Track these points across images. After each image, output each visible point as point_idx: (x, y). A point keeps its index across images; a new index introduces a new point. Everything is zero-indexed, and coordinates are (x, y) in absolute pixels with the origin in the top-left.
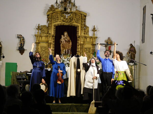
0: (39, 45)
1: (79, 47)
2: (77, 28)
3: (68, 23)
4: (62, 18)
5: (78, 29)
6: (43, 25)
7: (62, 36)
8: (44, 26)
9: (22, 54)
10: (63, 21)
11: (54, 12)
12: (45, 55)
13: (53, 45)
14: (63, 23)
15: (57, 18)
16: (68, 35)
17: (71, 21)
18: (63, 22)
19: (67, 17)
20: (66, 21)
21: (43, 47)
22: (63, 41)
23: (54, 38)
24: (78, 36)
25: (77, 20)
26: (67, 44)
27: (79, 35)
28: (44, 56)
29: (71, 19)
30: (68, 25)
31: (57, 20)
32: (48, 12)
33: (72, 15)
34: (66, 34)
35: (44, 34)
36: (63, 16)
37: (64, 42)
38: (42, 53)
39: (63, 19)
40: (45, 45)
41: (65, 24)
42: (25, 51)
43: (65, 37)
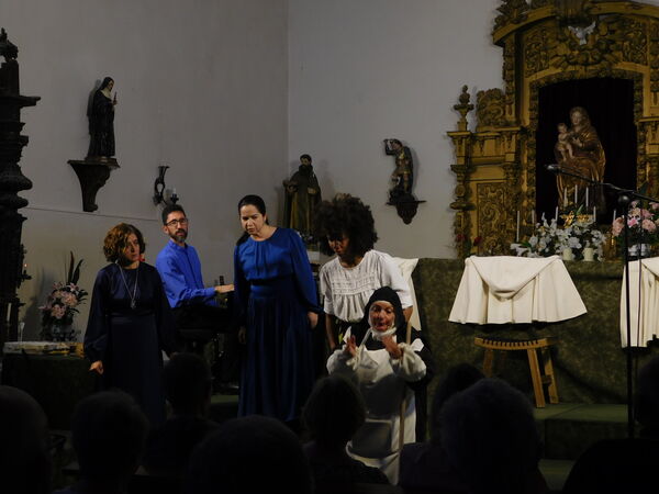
0: (473, 177)
1: (648, 169)
2: (636, 85)
3: (591, 68)
4: (563, 49)
5: (641, 89)
6: (486, 90)
7: (562, 128)
8: (493, 94)
9: (407, 221)
10: (568, 60)
11: (523, 24)
12: (497, 218)
13: (529, 172)
14: (571, 68)
15: (543, 53)
16: (588, 123)
17: (603, 58)
18: (570, 64)
19: (584, 42)
20: (582, 59)
21: (487, 185)
22: (567, 151)
23: (532, 139)
24: (637, 124)
25: (632, 48)
26: (584, 161)
27: (646, 114)
28: (494, 222)
29: (604, 47)
30: (590, 75)
31: (543, 62)
32: (495, 28)
33: (603, 30)
34: (577, 116)
35: (492, 128)
36: (564, 40)
37: (571, 152)
38: (483, 210)
39: (569, 52)
40: (497, 174)
41: (577, 76)
42: (420, 208)
43: (577, 129)
